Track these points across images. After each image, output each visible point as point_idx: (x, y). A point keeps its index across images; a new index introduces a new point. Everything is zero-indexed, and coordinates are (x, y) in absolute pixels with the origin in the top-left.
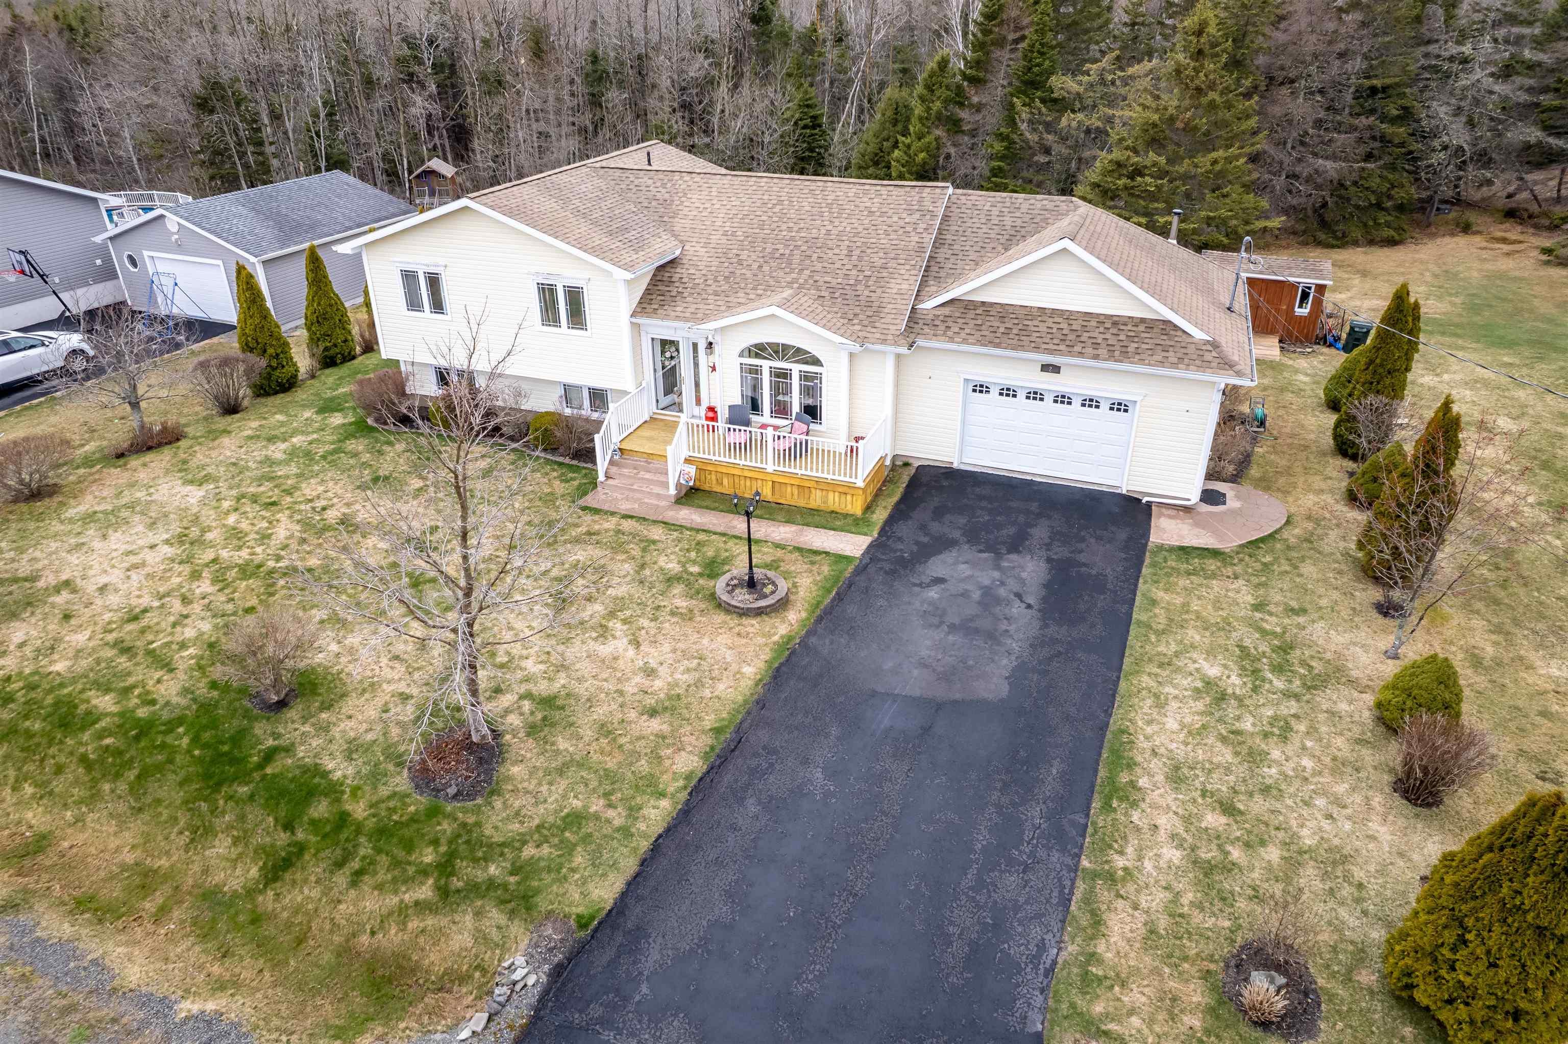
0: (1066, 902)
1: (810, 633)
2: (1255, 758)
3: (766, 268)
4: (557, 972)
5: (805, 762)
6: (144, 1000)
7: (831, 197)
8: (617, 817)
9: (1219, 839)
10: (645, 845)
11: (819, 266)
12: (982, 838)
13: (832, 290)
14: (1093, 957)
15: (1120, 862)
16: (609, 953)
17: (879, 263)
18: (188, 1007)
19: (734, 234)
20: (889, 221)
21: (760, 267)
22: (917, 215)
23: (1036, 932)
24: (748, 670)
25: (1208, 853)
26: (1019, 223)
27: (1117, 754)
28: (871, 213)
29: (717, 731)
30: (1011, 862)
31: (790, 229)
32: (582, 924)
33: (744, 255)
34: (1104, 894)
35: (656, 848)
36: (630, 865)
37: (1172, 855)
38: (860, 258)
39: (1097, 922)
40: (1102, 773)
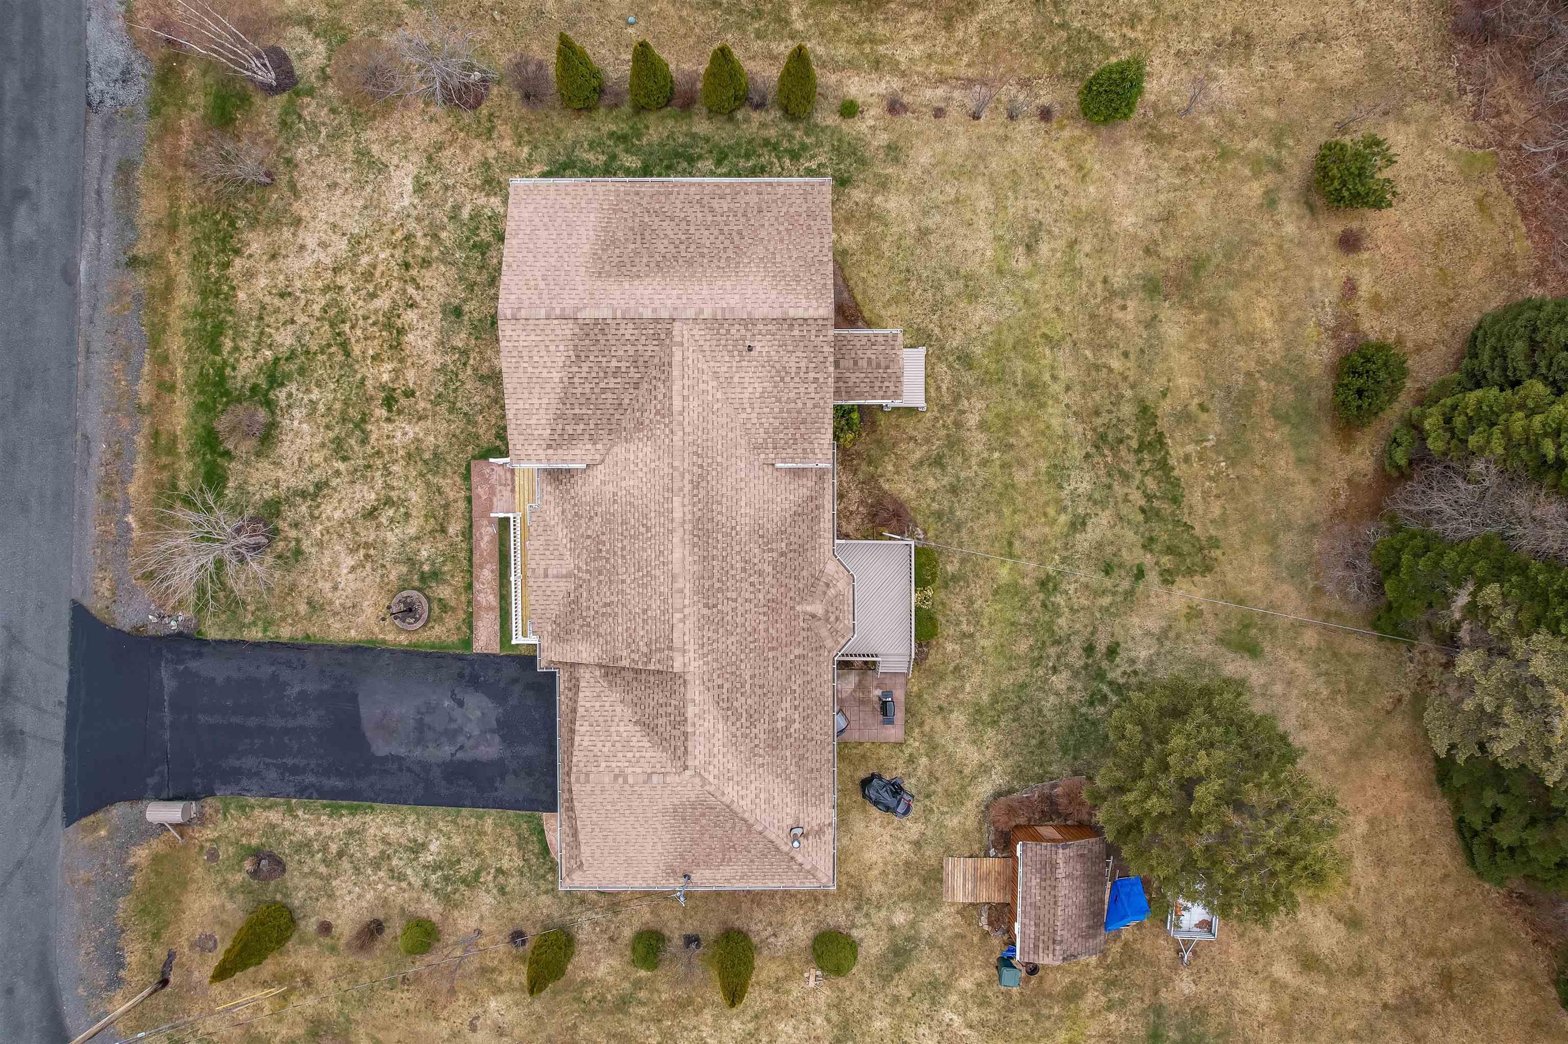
0: (273, 795)
1: (392, 652)
2: (376, 865)
3: (589, 542)
4: (180, 634)
5: (302, 681)
6: (127, 501)
7: (658, 573)
8: (249, 618)
9: (325, 849)
10: (238, 637)
11: (594, 584)
12: (290, 761)
13: (576, 601)
14: (252, 808)
15: (300, 813)
16: (189, 649)
17: (601, 630)
18: (130, 518)
19: (615, 502)
20: (639, 629)
21: (589, 537)
22: (645, 650)
23: (255, 788)
24: (353, 633)
25: (316, 846)
26: (661, 729)
27: (357, 808)
28: (645, 611)
29: (308, 637)
30: (283, 774)
31: (623, 548)
32: (199, 632)
33: (597, 520)
34: (282, 808)
35: (238, 642)
36: (228, 636)
37: (311, 832)
38: (603, 614)
39: (270, 807)
40: (344, 803)
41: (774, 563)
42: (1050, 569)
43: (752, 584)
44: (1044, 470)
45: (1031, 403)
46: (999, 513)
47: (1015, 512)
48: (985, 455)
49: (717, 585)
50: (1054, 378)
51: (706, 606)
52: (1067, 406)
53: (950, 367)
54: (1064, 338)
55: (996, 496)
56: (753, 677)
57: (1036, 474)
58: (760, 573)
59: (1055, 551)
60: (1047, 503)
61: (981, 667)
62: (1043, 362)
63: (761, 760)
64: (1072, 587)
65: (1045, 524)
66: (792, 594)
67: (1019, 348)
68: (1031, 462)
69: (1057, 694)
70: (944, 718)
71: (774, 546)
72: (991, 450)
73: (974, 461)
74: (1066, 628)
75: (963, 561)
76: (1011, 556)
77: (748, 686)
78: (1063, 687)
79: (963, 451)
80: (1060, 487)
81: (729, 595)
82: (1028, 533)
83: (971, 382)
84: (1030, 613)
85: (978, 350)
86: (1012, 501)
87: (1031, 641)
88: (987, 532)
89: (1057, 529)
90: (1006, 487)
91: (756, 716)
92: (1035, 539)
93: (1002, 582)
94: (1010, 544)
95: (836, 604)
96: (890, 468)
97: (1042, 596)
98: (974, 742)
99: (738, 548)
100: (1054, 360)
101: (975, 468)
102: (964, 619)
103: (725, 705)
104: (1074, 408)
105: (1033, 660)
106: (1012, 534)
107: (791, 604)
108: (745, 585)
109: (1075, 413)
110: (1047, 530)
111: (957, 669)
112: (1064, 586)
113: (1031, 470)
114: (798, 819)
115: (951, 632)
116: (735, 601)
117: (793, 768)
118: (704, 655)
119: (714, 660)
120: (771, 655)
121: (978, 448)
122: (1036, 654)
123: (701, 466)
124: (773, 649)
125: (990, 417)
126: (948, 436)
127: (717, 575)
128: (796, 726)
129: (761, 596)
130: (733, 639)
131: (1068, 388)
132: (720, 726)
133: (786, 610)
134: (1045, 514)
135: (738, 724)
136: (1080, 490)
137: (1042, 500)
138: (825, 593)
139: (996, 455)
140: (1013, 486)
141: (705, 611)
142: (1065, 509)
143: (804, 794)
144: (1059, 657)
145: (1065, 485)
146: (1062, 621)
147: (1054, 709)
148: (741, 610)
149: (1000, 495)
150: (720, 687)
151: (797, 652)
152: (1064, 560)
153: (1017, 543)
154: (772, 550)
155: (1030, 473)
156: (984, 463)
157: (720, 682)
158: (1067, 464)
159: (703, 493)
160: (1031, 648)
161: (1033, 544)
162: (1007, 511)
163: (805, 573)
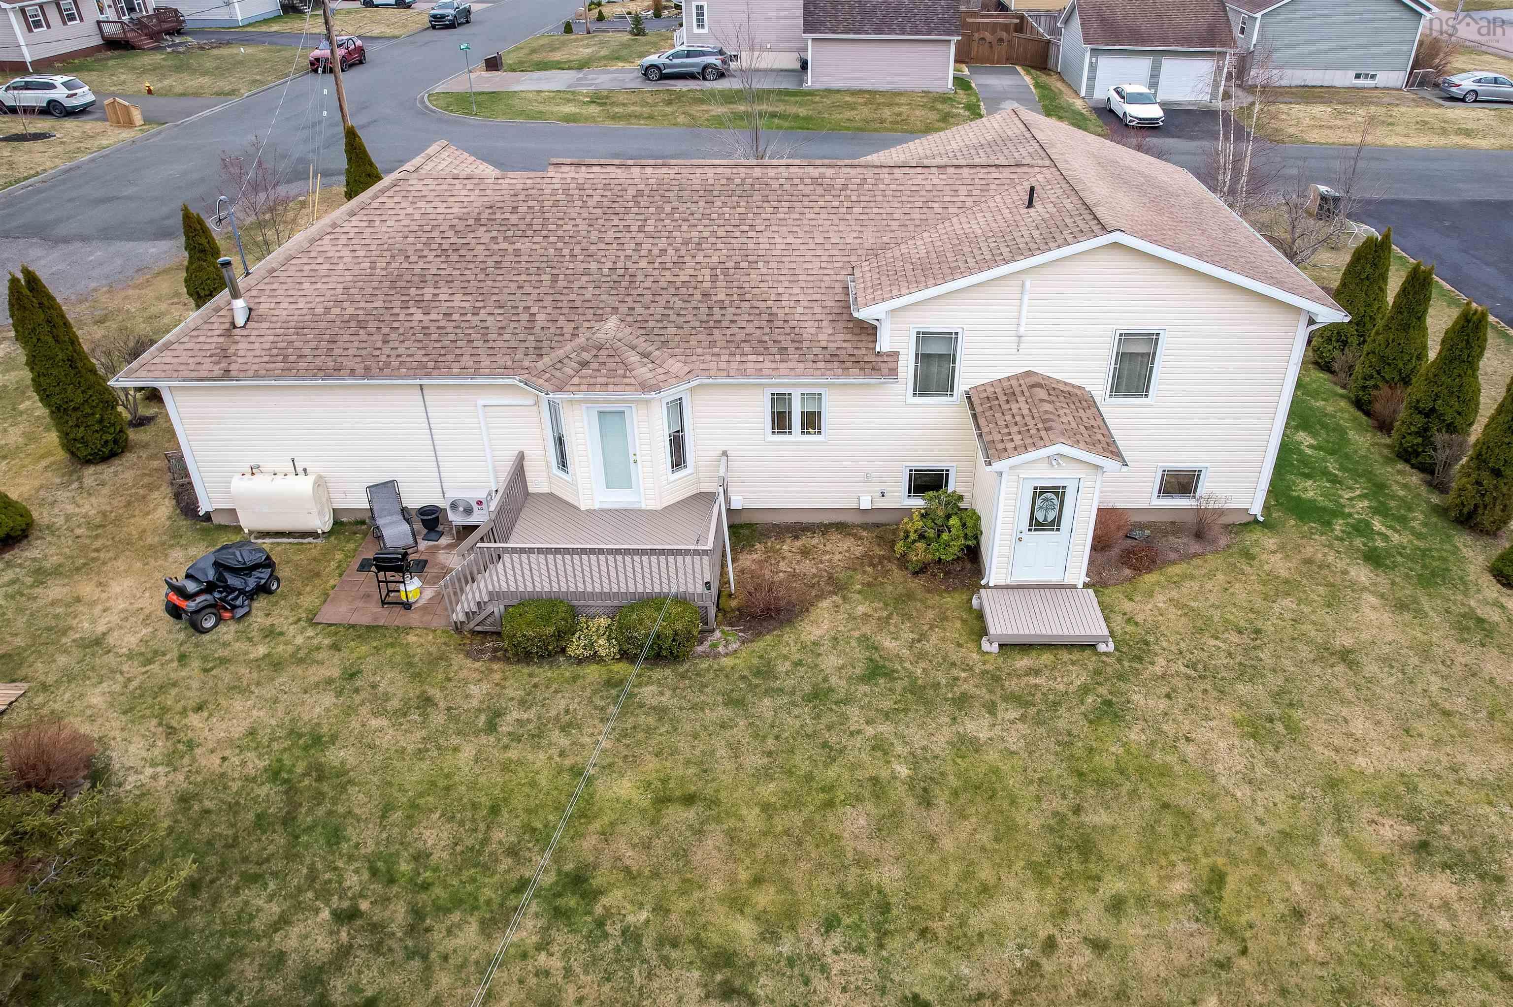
41: (693, 283)
42: (613, 898)
43: (663, 251)
44: (873, 876)
45: (1041, 846)
46: (765, 774)
47: (767, 808)
48: (899, 749)
49: (668, 208)
50: (1116, 906)
51: (640, 193)
52: (1050, 945)
53: (1085, 690)
54: (1230, 931)
55: (804, 767)
56: (517, 253)
57: (862, 862)
58: (680, 263)
59: (662, 909)
60: (786, 886)
61: (410, 748)
62: (1152, 876)
63: (381, 264)
64: (556, 964)
65: (732, 880)
66: (639, 309)
67: (1168, 819)
68: (890, 849)
69: (282, 922)
70: (329, 681)
71: (721, 284)
72: (914, 761)
73: (885, 728)
74: (450, 944)
75: (661, 712)
76: (662, 801)
77: (505, 246)
78: (293, 943)
79: (906, 711)
80: (830, 925)
81: (651, 222)
82: (715, 839)
83: (1062, 724)
84: (513, 852)
85: (1136, 735)
86: (792, 802)
87: (440, 856)
88: (722, 752)
89: (720, 915)
90: (828, 789)
91: (454, 257)
92: (697, 857)
93: (600, 785)
94: (689, 800)
95: (611, 364)
96: (861, 609)
97: (548, 880)
98: (252, 733)
99: (721, 233)
100: (1163, 905)
101: (870, 731)
102: (532, 714)
103: (485, 216)
104: (1048, 966)
105: (391, 860)
106: (715, 802)
107: (623, 309)
108: (662, 243)
109: (1034, 965)
110: (717, 886)
111: (427, 701)
112: (561, 938)
113: (872, 849)
114: (262, 319)
115: (510, 692)
116: (641, 229)
117: (350, 311)
118: (566, 190)
119: (556, 203)
120: (546, 277)
121: (918, 738)
122: (404, 867)
123: (845, 187)
124: (554, 280)
125: (992, 756)
126: (937, 686)
127: (682, 207)
128: (419, 316)
129: (643, 264)
130: (583, 226)
131: (1099, 946)
132: (455, 210)
133: (613, 301)
134: (757, 881)
135: (450, 234)
136: (819, 983)
137: (797, 873)
138: (633, 348)
139: (903, 771)
140: (830, 804)
141: (631, 192)
142: (770, 935)
143: (299, 330)
144: (375, 928)
145: (836, 939)
146: (470, 934)
147: (246, 914)
148: (625, 237)
149: (809, 778)
150: (514, 210)
151: (541, 318)
152: (632, 936)
153: (690, 814)
154: (714, 279)
155: (863, 845)
156: (880, 746)
157: (523, 209)
158: (894, 944)
159: (807, 190)
160: (420, 857)
161: (682, 854)
162: (769, 790)
163: (672, 330)
